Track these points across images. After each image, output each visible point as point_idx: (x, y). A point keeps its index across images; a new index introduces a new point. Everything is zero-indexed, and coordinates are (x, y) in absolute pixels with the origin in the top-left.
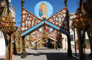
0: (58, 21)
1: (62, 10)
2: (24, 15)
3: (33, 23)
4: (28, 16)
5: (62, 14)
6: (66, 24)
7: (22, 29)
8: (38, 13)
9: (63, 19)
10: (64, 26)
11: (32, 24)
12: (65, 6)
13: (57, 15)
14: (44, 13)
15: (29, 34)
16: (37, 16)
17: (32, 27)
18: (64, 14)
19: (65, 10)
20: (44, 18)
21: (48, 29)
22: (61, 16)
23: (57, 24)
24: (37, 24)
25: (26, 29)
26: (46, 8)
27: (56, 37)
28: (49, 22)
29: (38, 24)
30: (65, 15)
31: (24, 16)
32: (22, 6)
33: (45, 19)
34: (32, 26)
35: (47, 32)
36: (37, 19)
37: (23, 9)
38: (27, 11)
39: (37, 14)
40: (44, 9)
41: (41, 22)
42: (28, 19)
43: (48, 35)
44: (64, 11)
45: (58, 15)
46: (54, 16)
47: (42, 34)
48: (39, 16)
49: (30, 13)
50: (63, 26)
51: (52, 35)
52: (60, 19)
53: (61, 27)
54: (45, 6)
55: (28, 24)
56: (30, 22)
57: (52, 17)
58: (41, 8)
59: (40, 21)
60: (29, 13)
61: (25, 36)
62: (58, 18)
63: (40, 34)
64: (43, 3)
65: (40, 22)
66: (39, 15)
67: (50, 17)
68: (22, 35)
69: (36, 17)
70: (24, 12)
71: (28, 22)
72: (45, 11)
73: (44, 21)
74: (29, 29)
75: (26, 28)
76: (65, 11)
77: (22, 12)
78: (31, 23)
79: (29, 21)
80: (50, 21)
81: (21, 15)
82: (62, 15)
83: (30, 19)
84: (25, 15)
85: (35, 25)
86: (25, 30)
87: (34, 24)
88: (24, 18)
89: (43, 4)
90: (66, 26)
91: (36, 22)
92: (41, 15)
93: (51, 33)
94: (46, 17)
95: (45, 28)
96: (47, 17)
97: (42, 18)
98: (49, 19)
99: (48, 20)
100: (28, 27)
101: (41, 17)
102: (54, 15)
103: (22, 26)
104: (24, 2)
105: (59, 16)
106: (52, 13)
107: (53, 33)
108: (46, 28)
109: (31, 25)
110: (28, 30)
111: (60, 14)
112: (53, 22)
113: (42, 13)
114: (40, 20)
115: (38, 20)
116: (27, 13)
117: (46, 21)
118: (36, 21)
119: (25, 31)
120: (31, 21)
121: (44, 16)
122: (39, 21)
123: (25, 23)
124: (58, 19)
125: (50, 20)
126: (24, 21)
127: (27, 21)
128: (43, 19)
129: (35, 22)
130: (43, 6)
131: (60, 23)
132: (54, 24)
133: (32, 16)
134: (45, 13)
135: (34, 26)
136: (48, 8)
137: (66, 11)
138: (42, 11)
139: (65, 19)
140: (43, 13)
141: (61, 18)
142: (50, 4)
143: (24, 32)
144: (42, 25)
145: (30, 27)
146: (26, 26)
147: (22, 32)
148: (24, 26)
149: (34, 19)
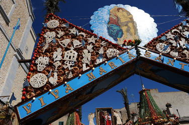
3: (87, 56)
7: (32, 79)
11: (85, 61)
14: (128, 30)
21: (110, 119)
24: (107, 61)
25: (54, 80)
26: (132, 19)
29: (109, 59)
31: (50, 35)
34: (85, 68)
36: (103, 43)
40: (123, 20)
42: (66, 42)
45: (181, 32)
46: (170, 36)
49: (74, 26)
54: (126, 15)
55: (66, 59)
59: (118, 52)
66: (111, 35)
69: (101, 38)
70: (53, 23)
71: (66, 55)
72: (130, 25)
74: (68, 80)
75: (53, 76)
78: (80, 57)
80: (160, 50)
83: (76, 42)
84: (56, 32)
86: (49, 86)
87: (93, 61)
92: (115, 34)
97: (124, 45)
100: (62, 72)
101: (116, 40)
103: (33, 70)
109: (78, 64)
110: (61, 84)
112: (175, 54)
113: (121, 30)
115: (106, 48)
116: (64, 25)
118: (102, 49)
119: (46, 91)
120: (78, 50)
121: (128, 38)
125: (158, 48)
126: (47, 52)
129: (98, 53)
130: (119, 14)
133: (82, 33)
134: (132, 30)
138: (118, 25)
145: (73, 72)
146: (56, 68)
147: (28, 97)
148: (45, 66)
149: (93, 44)
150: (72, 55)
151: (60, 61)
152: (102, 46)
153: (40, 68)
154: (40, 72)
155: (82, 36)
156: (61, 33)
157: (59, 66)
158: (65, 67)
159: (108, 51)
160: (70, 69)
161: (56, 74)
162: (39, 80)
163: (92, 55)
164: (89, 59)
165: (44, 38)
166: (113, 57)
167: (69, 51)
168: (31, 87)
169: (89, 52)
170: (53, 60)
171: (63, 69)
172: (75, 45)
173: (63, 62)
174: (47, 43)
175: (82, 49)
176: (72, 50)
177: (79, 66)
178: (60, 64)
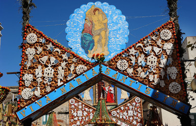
0: (147, 67)
1: (159, 30)
2: (31, 46)
3: (61, 72)
4: (44, 50)
5: (159, 42)
6: (174, 77)
7: (22, 93)
8: (79, 40)
9: (164, 61)
10: (167, 85)
11: (59, 77)
12: (170, 15)
13: (142, 45)
14: (100, 40)
15: (47, 110)
16: (74, 51)
17: (57, 87)
18: (166, 41)
19: (169, 29)
20: (98, 55)
21: (113, 92)
22: (157, 50)
23: (143, 75)
24: (75, 77)
25: (38, 93)
26: (106, 25)
27: (141, 120)
28: (117, 69)
29: (77, 76)
30: (169, 46)
31: (30, 51)
32: (25, 16)
33: (101, 59)
34: (59, 84)
35: (110, 102)
36: (74, 60)
37: (28, 27)
38: (40, 34)
39: (76, 43)
40: (97, 27)
41: (88, 70)
42: (45, 59)
43: (114, 112)
44: (168, 34)
45: (144, 46)
46: (133, 51)
47: (91, 110)
48: (83, 51)
49: (50, 41)
50: (163, 84)
51: (125, 113)
52: (152, 58)
53: (157, 87)
54: (101, 19)
55: (45, 75)
56: (49, 71)
57: (124, 54)
58: (89, 24)
59: (86, 68)
60: (48, 41)
61: (33, 117)
62: (146, 55)
63: (86, 109)
64: (93, 8)
65: (85, 71)
66: (83, 47)
67: (119, 53)
68: (22, 115)
69: (73, 55)
70: (32, 37)
71: (45, 72)
72: (103, 33)
73: (98, 67)
74: (47, 93)
75: (37, 89)
76: (171, 34)
77: (24, 36)
78: (56, 73)
79: (46, 66)
80: (119, 67)
81: (22, 47)
82: (160, 45)
83: (53, 59)
84: (36, 48)
85: (67, 81)
86: (35, 98)
87: (66, 77)
88: (30, 57)
89: (96, 10)
90: (173, 83)
91: (72, 68)
92: (87, 45)
93: (122, 108)
94: (105, 53)
95: (102, 91)
96: (109, 55)
97: (93, 58)
98: (115, 60)
99: (112, 64)
100: (44, 86)
101: (87, 52)
102: (130, 48)
103: (22, 85)
104: (31, 5)
105: (149, 48)
106: (126, 41)
107: (131, 107)
108: (107, 88)
109: (55, 79)
110: (43, 96)
111: (154, 44)
112: (130, 71)
113: (93, 42)
114: (84, 62)
115: (77, 64)
116: (42, 40)
117: (106, 65)
118: (73, 65)
119: (33, 102)
120: (54, 67)
121: (98, 50)
122: (81, 68)
123: (33, 74)
124: (146, 59)
125: (118, 64)
126: (30, 68)
127: (40, 67)
128: (93, 61)
129: (69, 70)
131: (154, 74)
132: (131, 77)
133: (57, 49)
134: (103, 41)
135: (65, 83)
136: (113, 22)
137: (173, 33)
138: (91, 34)
139: (171, 59)
140: (96, 39)
141: (156, 56)
142: (119, 11)
143: (30, 104)
144: (91, 79)
145: (51, 86)
146: (39, 84)
147: (22, 106)
148: (30, 83)
149: (66, 61)
150: (49, 72)
151: (41, 77)
152: (73, 62)
153: (27, 84)
154: (27, 87)
155: (58, 52)
156: (40, 49)
157: (41, 82)
158: (45, 82)
159: (77, 68)
160: (49, 84)
161: (39, 88)
162: (28, 93)
163: (65, 71)
164: (63, 75)
165: (27, 55)
166: (81, 74)
167: (47, 68)
168: (23, 99)
169: (63, 69)
170: (36, 76)
171: (44, 84)
172: (52, 62)
173: (43, 78)
174: (29, 59)
175: (57, 66)
176: (49, 67)
177: (55, 81)
178: (41, 80)
